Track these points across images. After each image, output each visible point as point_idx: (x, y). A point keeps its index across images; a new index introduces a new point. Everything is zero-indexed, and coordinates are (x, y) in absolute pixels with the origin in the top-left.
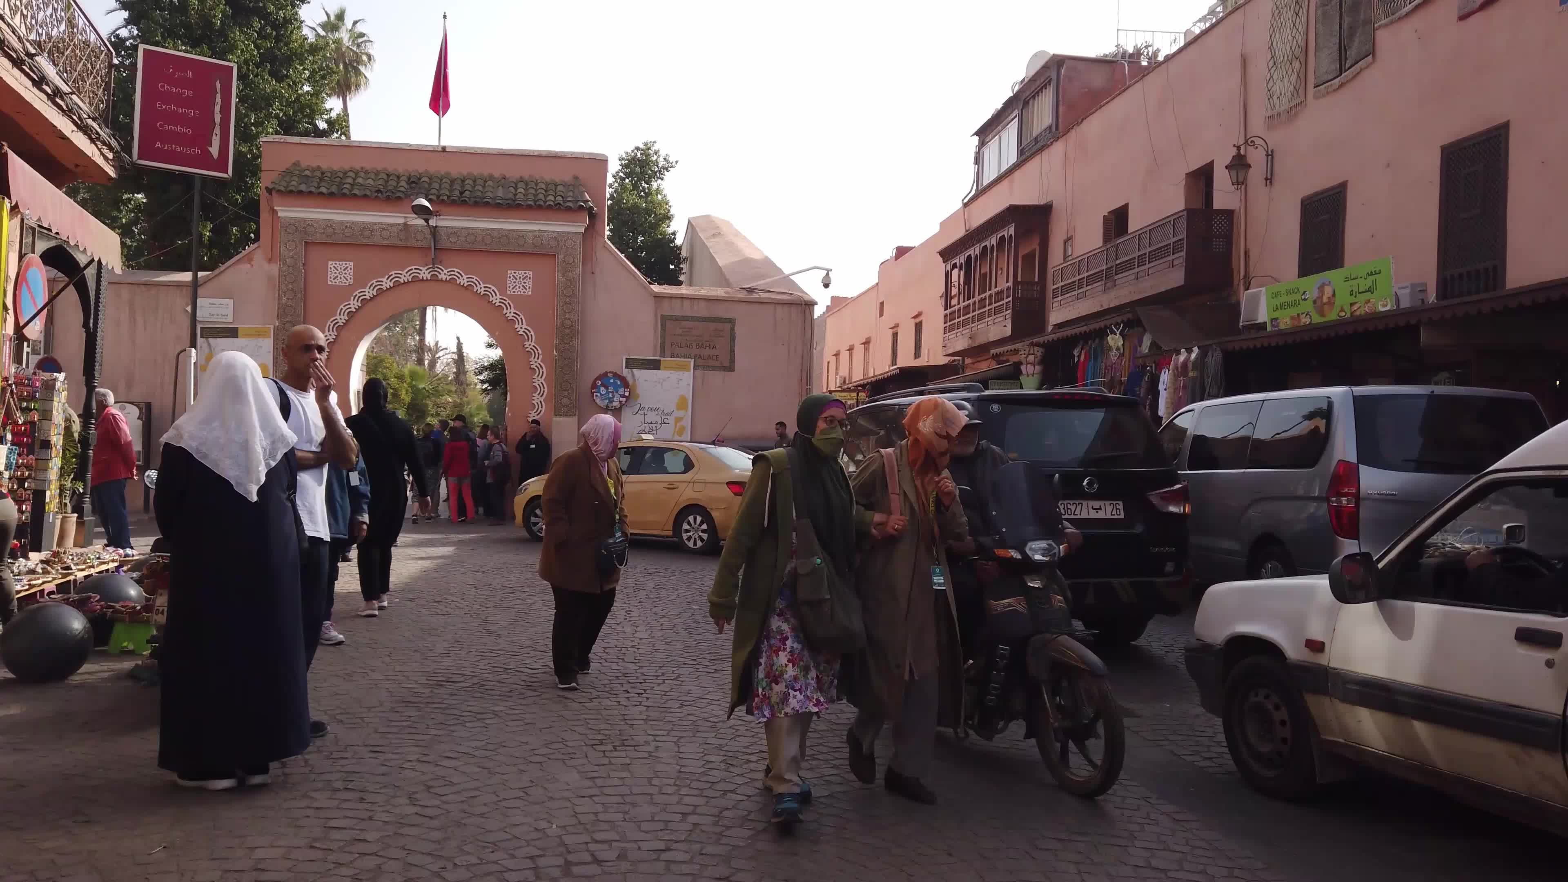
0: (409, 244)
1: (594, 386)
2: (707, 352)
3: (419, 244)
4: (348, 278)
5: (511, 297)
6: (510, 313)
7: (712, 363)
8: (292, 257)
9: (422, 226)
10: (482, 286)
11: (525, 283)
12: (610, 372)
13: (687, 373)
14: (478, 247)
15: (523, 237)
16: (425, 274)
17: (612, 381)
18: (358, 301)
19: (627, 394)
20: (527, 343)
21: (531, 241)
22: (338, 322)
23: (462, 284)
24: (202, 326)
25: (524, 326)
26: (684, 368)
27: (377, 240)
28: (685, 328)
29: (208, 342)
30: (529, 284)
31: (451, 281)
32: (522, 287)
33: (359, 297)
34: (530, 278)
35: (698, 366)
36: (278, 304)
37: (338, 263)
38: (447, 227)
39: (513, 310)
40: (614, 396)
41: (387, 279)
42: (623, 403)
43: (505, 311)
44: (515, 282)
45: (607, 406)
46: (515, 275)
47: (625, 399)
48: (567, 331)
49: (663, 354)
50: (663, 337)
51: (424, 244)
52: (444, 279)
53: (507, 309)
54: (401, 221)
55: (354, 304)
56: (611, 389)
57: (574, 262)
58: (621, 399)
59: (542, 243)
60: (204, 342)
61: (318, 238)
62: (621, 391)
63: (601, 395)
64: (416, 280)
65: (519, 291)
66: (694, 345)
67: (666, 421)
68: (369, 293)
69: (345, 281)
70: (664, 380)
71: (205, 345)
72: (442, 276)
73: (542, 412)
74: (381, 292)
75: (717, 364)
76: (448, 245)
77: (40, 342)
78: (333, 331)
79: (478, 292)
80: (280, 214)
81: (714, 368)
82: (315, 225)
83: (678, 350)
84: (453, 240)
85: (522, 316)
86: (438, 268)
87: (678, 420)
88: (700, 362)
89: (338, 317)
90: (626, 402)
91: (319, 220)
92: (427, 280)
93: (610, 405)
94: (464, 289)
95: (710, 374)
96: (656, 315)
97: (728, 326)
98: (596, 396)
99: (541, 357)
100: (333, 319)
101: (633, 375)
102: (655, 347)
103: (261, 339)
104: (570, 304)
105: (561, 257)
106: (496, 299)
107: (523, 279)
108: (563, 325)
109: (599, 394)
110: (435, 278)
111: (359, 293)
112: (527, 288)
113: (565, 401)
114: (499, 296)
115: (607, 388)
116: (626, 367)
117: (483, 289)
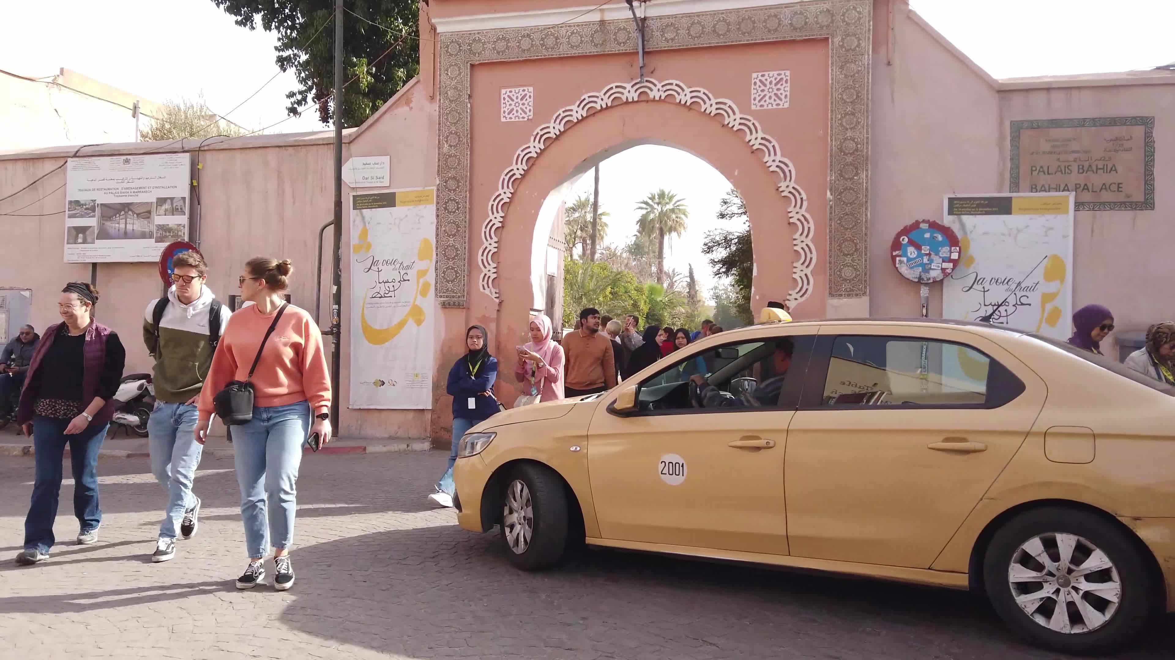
0: (608, 50)
1: (896, 245)
2: (1097, 180)
3: (622, 49)
4: (527, 111)
5: (756, 114)
6: (755, 140)
7: (1106, 196)
8: (456, 88)
9: (627, 20)
10: (713, 101)
11: (778, 89)
12: (924, 221)
13: (1061, 217)
14: (704, 42)
15: (776, 16)
16: (630, 93)
17: (927, 235)
18: (539, 142)
19: (955, 256)
20: (783, 185)
21: (787, 22)
22: (514, 174)
23: (683, 102)
24: (355, 194)
25: (779, 157)
26: (1057, 208)
27: (564, 50)
28: (1057, 140)
29: (362, 214)
30: (786, 89)
31: (667, 100)
32: (774, 97)
33: (542, 136)
34: (786, 82)
35: (1083, 204)
36: (439, 154)
37: (513, 90)
38: (661, 18)
39: (760, 135)
40: (931, 261)
41: (578, 106)
42: (949, 271)
43: (748, 137)
44: (763, 91)
45: (920, 278)
46: (763, 79)
47: (951, 265)
48: (849, 159)
49: (1015, 186)
50: (1015, 159)
51: (628, 48)
52: (657, 98)
53: (751, 133)
54: (596, 17)
55: (535, 147)
56: (925, 249)
57: (859, 45)
58: (945, 265)
59: (806, 23)
60: (357, 215)
61: (488, 56)
62: (944, 251)
63: (909, 259)
64: (618, 104)
65: (770, 104)
66: (1075, 167)
67: (1024, 300)
68: (555, 128)
69: (523, 115)
70: (1019, 231)
71: (359, 219)
72: (654, 94)
73: (809, 292)
74: (570, 126)
75: (1121, 198)
76: (663, 45)
77: (184, 227)
78: (508, 187)
79: (708, 112)
80: (440, 29)
81: (1114, 206)
82: (483, 39)
83: (1043, 179)
84: (669, 35)
85: (774, 143)
86: (647, 81)
87: (1047, 298)
88: (1087, 197)
89: (514, 167)
90: (953, 269)
91: (488, 31)
92: (633, 102)
93: (925, 276)
94: (686, 110)
95: (1106, 216)
96: (1001, 123)
97: (1139, 131)
98: (901, 262)
99: (805, 204)
100: (507, 170)
101: (963, 226)
102: (1001, 175)
103: (421, 207)
104: (853, 114)
105: (837, 40)
106: (734, 121)
107: (776, 85)
108: (841, 150)
109: (905, 259)
110: (643, 98)
111: (541, 130)
112: (783, 97)
113: (848, 273)
114: (738, 115)
115: (918, 247)
116: (951, 213)
117: (715, 106)
